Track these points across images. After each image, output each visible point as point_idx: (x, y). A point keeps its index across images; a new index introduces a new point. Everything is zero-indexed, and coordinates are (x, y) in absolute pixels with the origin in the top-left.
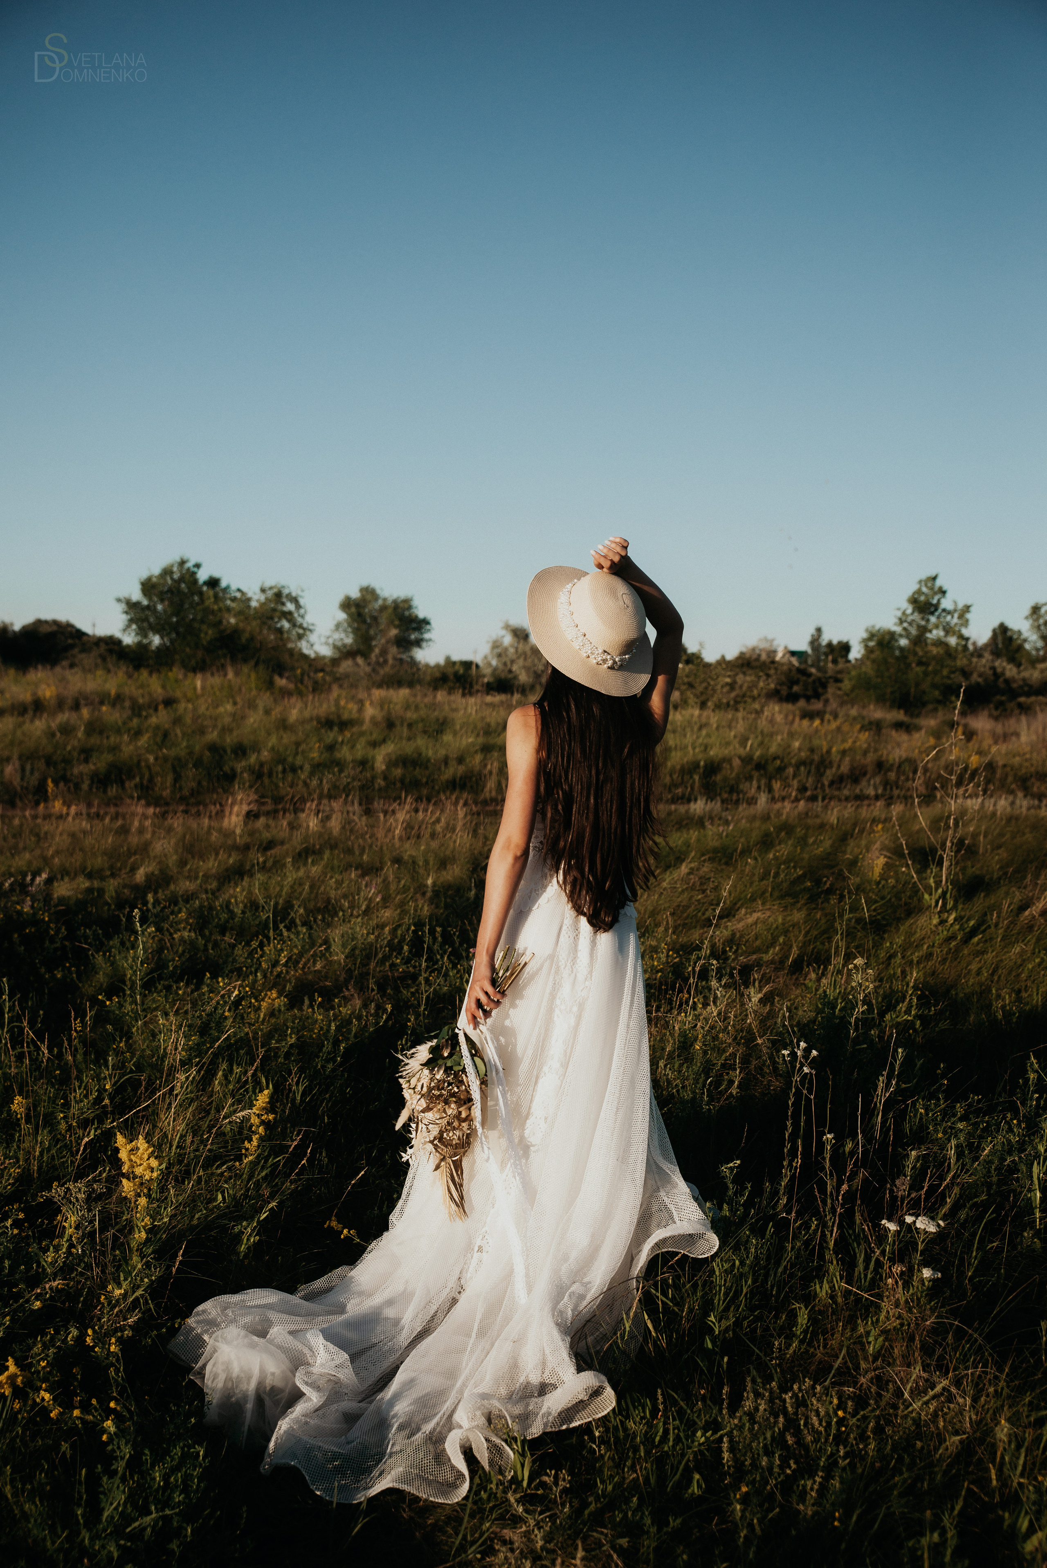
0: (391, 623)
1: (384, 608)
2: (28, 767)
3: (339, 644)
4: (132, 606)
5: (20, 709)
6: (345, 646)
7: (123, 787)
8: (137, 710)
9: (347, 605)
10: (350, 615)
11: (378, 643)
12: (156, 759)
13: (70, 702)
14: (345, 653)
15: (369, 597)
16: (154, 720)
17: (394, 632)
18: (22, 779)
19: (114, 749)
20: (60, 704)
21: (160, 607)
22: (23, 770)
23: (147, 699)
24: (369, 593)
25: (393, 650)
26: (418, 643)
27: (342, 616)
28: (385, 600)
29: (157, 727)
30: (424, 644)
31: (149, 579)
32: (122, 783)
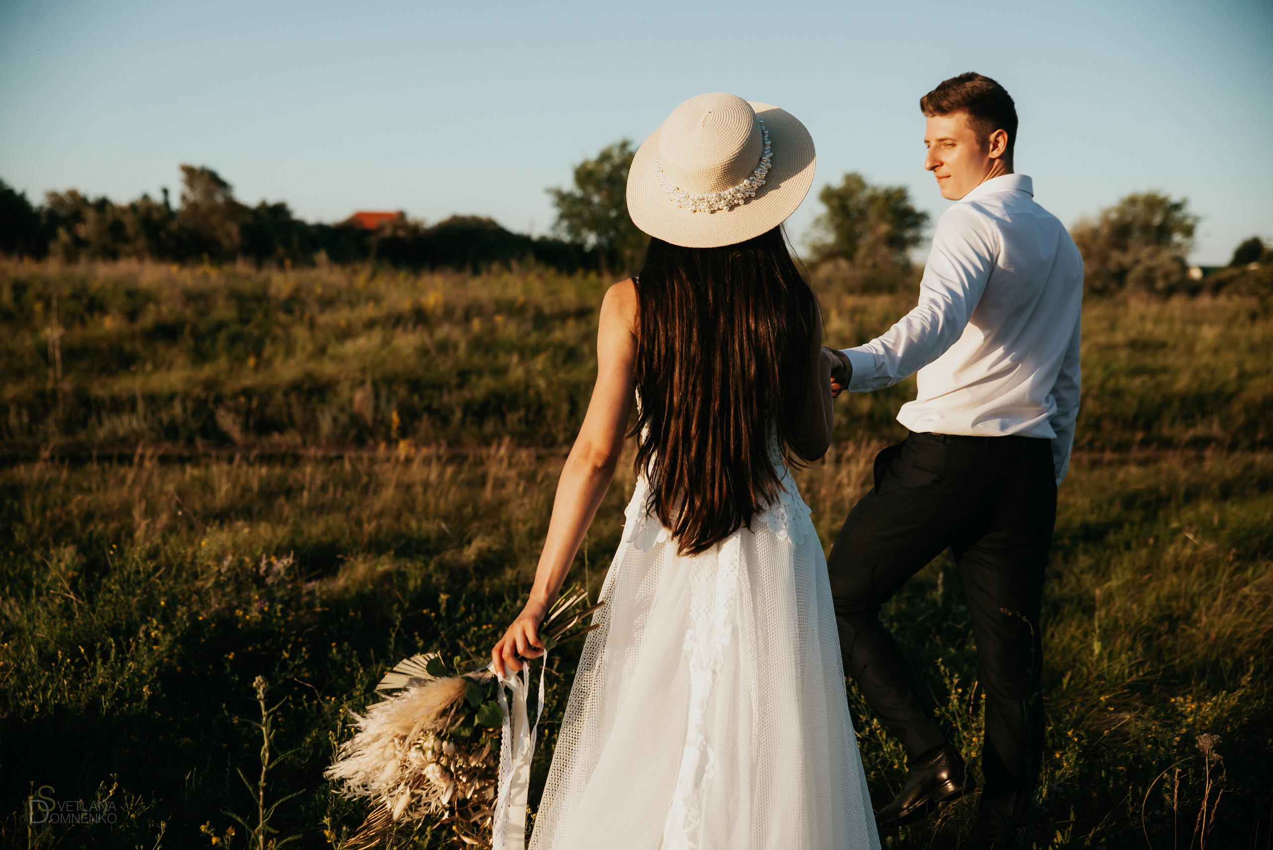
0: (882, 217)
1: (873, 199)
2: (384, 393)
3: (818, 243)
4: (562, 198)
5: (396, 321)
6: (824, 246)
7: (503, 423)
8: (542, 321)
9: (828, 196)
10: (832, 208)
11: (865, 242)
12: (550, 384)
13: (459, 313)
14: (826, 254)
15: (854, 186)
16: (557, 335)
17: (884, 228)
18: (377, 409)
19: (500, 372)
20: (448, 313)
21: (596, 199)
22: (377, 396)
23: (556, 308)
24: (854, 182)
25: (884, 250)
26: (916, 241)
27: (822, 209)
28: (875, 189)
29: (562, 345)
30: (920, 243)
31: (584, 166)
32: (502, 416)
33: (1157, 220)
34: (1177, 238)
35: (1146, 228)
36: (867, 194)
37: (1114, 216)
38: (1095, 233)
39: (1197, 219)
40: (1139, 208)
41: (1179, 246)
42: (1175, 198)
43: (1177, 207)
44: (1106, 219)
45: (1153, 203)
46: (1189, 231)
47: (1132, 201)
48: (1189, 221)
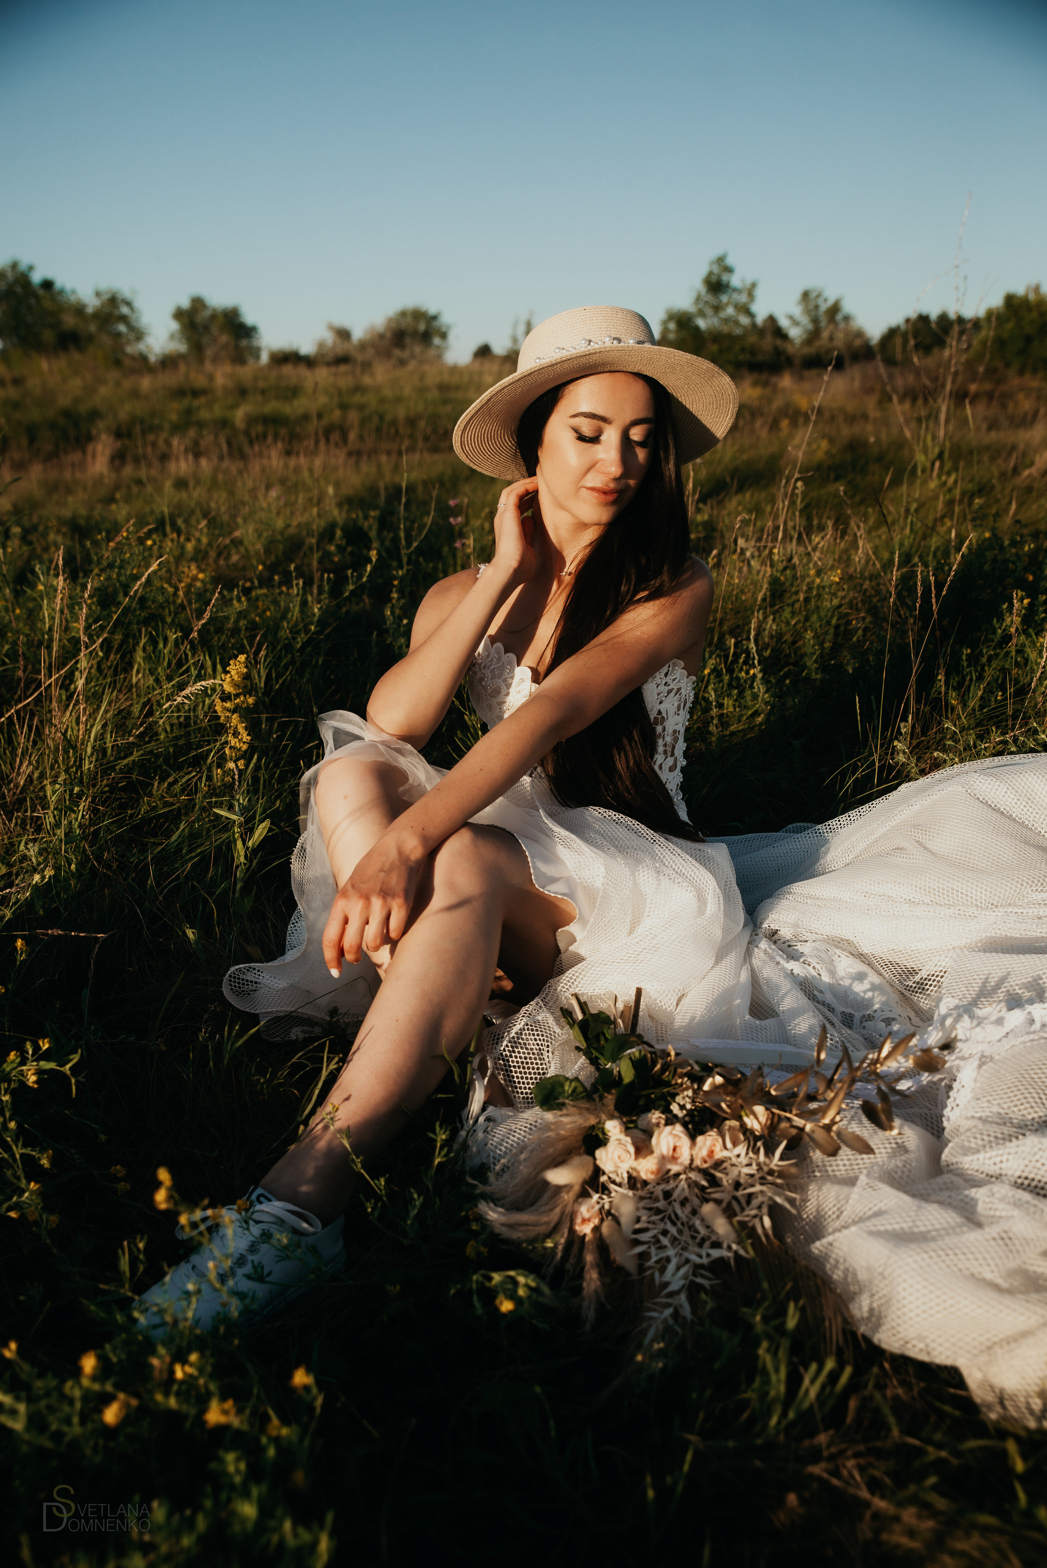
0: (222, 330)
1: (214, 317)
6: (177, 352)
9: (179, 315)
10: (183, 325)
11: (211, 349)
15: (198, 306)
17: (225, 339)
24: (198, 303)
27: (175, 327)
28: (215, 308)
33: (422, 327)
34: (437, 341)
35: (415, 334)
36: (208, 313)
37: (394, 325)
38: (381, 336)
39: (449, 327)
40: (409, 319)
41: (438, 347)
42: (432, 310)
43: (435, 318)
44: (388, 328)
45: (418, 315)
46: (444, 336)
47: (403, 314)
48: (444, 329)
